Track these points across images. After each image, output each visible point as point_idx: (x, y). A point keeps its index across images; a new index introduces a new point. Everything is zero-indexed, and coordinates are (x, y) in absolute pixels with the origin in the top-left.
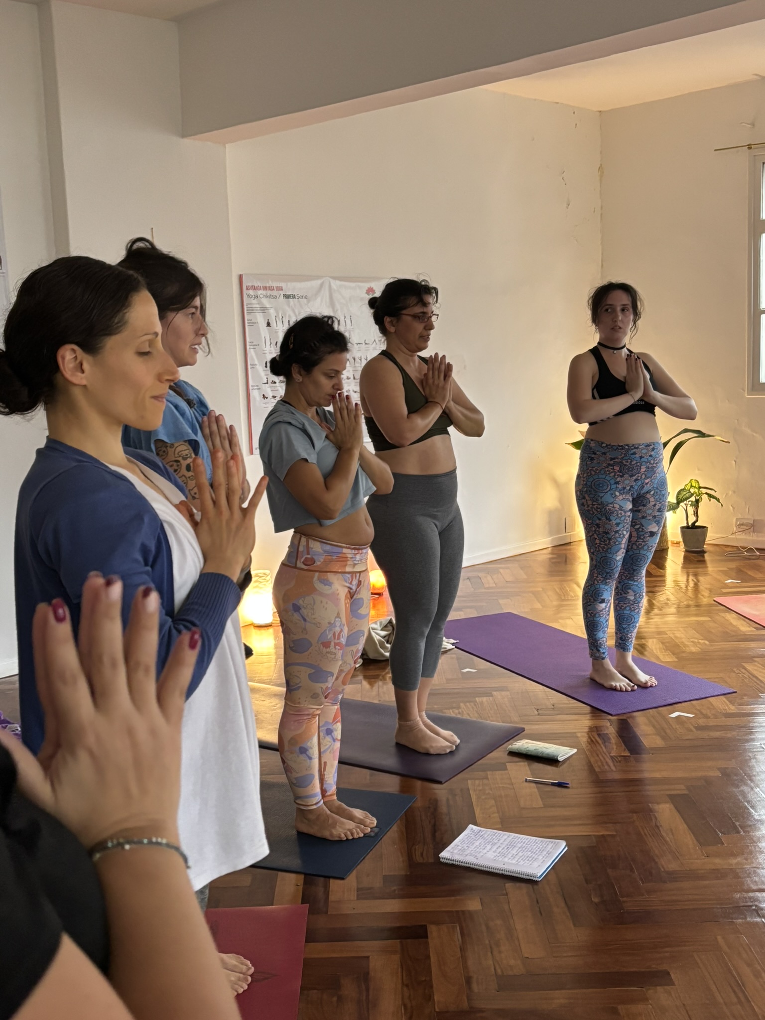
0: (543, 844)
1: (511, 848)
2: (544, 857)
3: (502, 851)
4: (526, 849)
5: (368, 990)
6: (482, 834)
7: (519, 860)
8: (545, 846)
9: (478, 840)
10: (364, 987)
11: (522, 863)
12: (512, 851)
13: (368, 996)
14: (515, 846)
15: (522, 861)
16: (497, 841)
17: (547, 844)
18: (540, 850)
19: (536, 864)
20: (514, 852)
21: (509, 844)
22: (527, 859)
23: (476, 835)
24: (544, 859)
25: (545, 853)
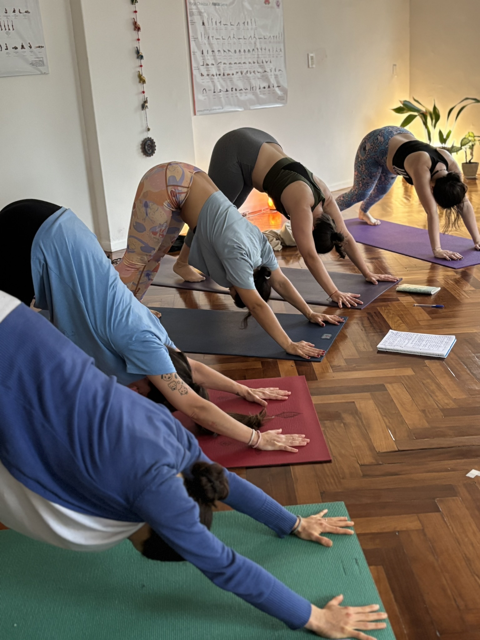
0: (441, 338)
1: (421, 341)
2: (444, 345)
3: (416, 343)
4: (431, 341)
5: (361, 419)
6: (399, 334)
7: (430, 347)
8: (443, 339)
9: (398, 338)
10: (358, 418)
11: (431, 349)
12: (422, 343)
13: (362, 422)
14: (423, 340)
15: (431, 348)
16: (410, 338)
17: (443, 338)
18: (441, 341)
19: (441, 349)
20: (424, 343)
21: (419, 339)
22: (434, 346)
23: (396, 335)
24: (445, 346)
25: (444, 343)
